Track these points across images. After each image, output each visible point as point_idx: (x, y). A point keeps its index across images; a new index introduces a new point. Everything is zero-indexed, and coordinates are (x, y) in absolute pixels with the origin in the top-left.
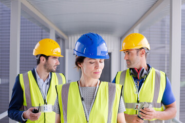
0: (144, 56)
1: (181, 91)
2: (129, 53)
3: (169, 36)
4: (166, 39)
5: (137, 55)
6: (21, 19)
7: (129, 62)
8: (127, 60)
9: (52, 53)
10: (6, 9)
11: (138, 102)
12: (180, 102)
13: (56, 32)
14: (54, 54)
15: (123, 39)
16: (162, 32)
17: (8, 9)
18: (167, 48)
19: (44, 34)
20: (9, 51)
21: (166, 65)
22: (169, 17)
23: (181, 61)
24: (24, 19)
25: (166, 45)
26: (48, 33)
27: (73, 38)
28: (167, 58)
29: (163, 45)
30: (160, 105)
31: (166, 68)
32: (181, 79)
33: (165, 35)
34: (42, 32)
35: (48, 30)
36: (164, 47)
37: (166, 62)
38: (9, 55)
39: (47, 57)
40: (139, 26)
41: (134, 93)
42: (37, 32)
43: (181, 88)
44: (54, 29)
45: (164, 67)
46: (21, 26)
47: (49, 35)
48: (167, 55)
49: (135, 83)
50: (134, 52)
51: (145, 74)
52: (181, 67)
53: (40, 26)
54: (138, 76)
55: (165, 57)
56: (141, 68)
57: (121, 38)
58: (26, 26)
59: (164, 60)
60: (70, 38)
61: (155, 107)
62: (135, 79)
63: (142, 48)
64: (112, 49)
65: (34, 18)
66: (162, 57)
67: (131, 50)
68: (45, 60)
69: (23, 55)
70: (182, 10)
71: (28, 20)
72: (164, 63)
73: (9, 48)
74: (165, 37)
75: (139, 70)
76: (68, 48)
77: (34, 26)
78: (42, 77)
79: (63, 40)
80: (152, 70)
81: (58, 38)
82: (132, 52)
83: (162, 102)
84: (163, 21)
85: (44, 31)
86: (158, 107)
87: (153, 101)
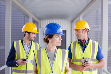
0: (86, 33)
1: (108, 53)
2: (78, 31)
3: (101, 21)
4: (99, 22)
5: (83, 33)
6: (12, 10)
7: (78, 36)
8: (77, 35)
9: (32, 31)
10: (3, 4)
11: (83, 58)
12: (108, 60)
13: (33, 18)
14: (33, 31)
15: (73, 22)
16: (96, 18)
17: (4, 4)
18: (100, 28)
19: (26, 19)
20: (5, 30)
21: (99, 38)
22: (101, 9)
23: (108, 35)
24: (14, 10)
25: (99, 26)
26: (28, 19)
27: (43, 21)
28: (100, 33)
29: (97, 26)
30: (95, 60)
31: (99, 40)
32: (108, 46)
33: (98, 20)
34: (24, 18)
35: (28, 17)
36: (98, 27)
37: (99, 36)
38: (5, 32)
39: (29, 33)
40: (82, 14)
41: (81, 53)
42: (21, 18)
43: (108, 51)
44: (32, 17)
45: (98, 39)
46: (12, 15)
47: (29, 20)
48: (100, 31)
49: (81, 48)
50: (81, 31)
51: (87, 43)
52: (108, 39)
53: (23, 15)
54: (83, 44)
55: (98, 33)
56: (84, 40)
57: (72, 22)
58: (15, 15)
59: (98, 35)
60: (41, 22)
61: (92, 61)
62: (82, 45)
63: (86, 29)
64: (67, 28)
65: (20, 10)
66: (97, 33)
67: (80, 29)
68: (28, 34)
69: (13, 32)
70: (109, 5)
71: (16, 11)
72: (98, 37)
73: (5, 28)
74: (98, 21)
75: (83, 41)
76: (40, 28)
77: (20, 15)
78: (26, 44)
79: (38, 23)
80: (91, 41)
81: (34, 22)
82: (80, 30)
83: (96, 58)
84: (97, 11)
85: (26, 17)
86: (94, 61)
87: (91, 58)
